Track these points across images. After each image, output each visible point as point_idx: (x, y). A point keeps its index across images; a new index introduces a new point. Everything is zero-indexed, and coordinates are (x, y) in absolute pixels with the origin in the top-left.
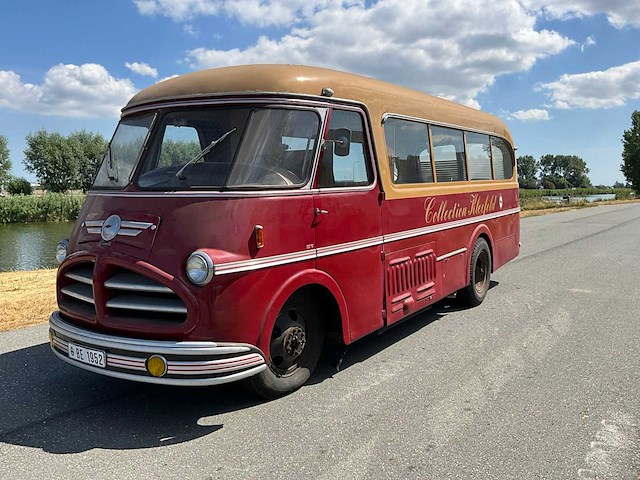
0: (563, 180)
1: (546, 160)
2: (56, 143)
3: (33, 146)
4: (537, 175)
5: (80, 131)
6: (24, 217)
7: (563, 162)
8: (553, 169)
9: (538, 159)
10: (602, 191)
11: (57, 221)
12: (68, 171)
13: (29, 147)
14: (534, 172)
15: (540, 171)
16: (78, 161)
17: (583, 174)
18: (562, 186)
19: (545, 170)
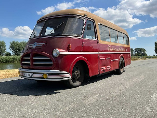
0: (140, 54)
1: (136, 49)
2: (17, 44)
3: (11, 44)
4: (134, 53)
5: (23, 41)
6: (9, 61)
7: (140, 50)
8: (138, 52)
9: (134, 49)
10: (150, 57)
11: (17, 62)
12: (20, 50)
13: (10, 45)
14: (133, 52)
15: (134, 52)
16: (22, 48)
17: (145, 53)
18: (140, 56)
19: (136, 52)
